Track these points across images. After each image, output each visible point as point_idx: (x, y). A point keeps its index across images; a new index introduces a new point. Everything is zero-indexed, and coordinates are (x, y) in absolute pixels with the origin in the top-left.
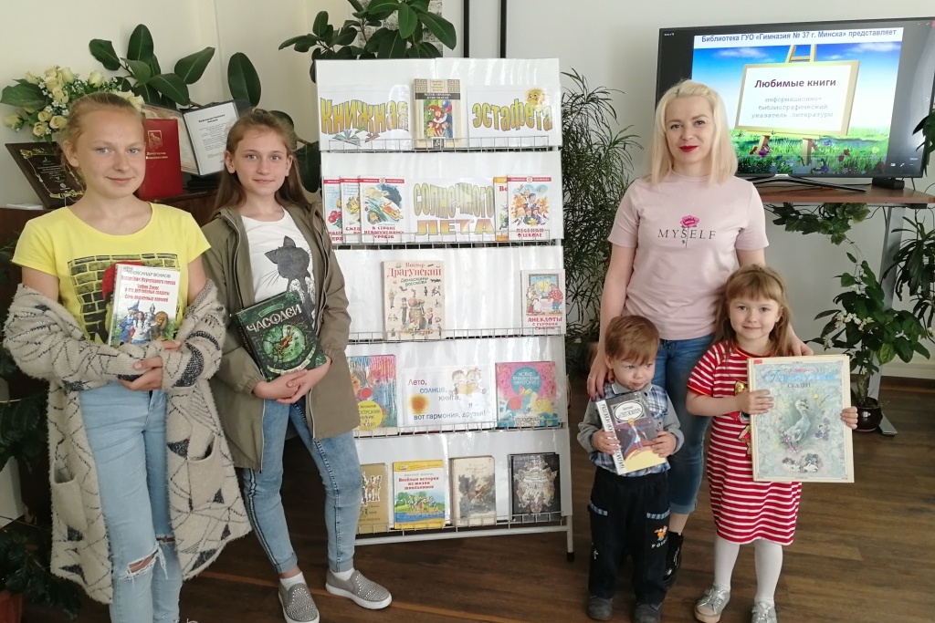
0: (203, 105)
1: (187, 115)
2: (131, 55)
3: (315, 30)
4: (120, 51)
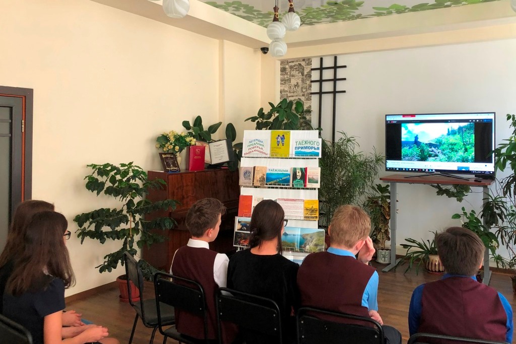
0: (216, 140)
1: (210, 144)
2: (195, 125)
3: (258, 114)
4: (191, 125)
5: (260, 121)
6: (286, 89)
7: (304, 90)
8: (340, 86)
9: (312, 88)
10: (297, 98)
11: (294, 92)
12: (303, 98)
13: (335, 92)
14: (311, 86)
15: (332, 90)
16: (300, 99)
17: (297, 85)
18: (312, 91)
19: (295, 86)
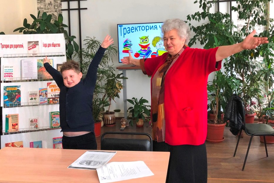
3: (24, 25)
5: (26, 31)
6: (42, 7)
7: (56, 8)
8: (83, 4)
9: (62, 6)
10: (51, 13)
11: (48, 9)
12: (56, 14)
13: (79, 9)
14: (61, 5)
15: (77, 7)
16: (53, 14)
17: (50, 4)
18: (63, 8)
19: (49, 4)
